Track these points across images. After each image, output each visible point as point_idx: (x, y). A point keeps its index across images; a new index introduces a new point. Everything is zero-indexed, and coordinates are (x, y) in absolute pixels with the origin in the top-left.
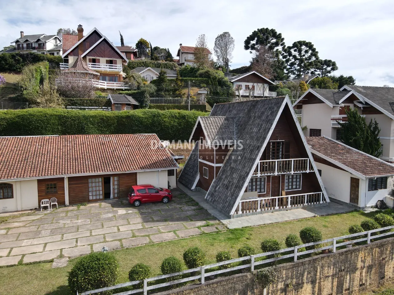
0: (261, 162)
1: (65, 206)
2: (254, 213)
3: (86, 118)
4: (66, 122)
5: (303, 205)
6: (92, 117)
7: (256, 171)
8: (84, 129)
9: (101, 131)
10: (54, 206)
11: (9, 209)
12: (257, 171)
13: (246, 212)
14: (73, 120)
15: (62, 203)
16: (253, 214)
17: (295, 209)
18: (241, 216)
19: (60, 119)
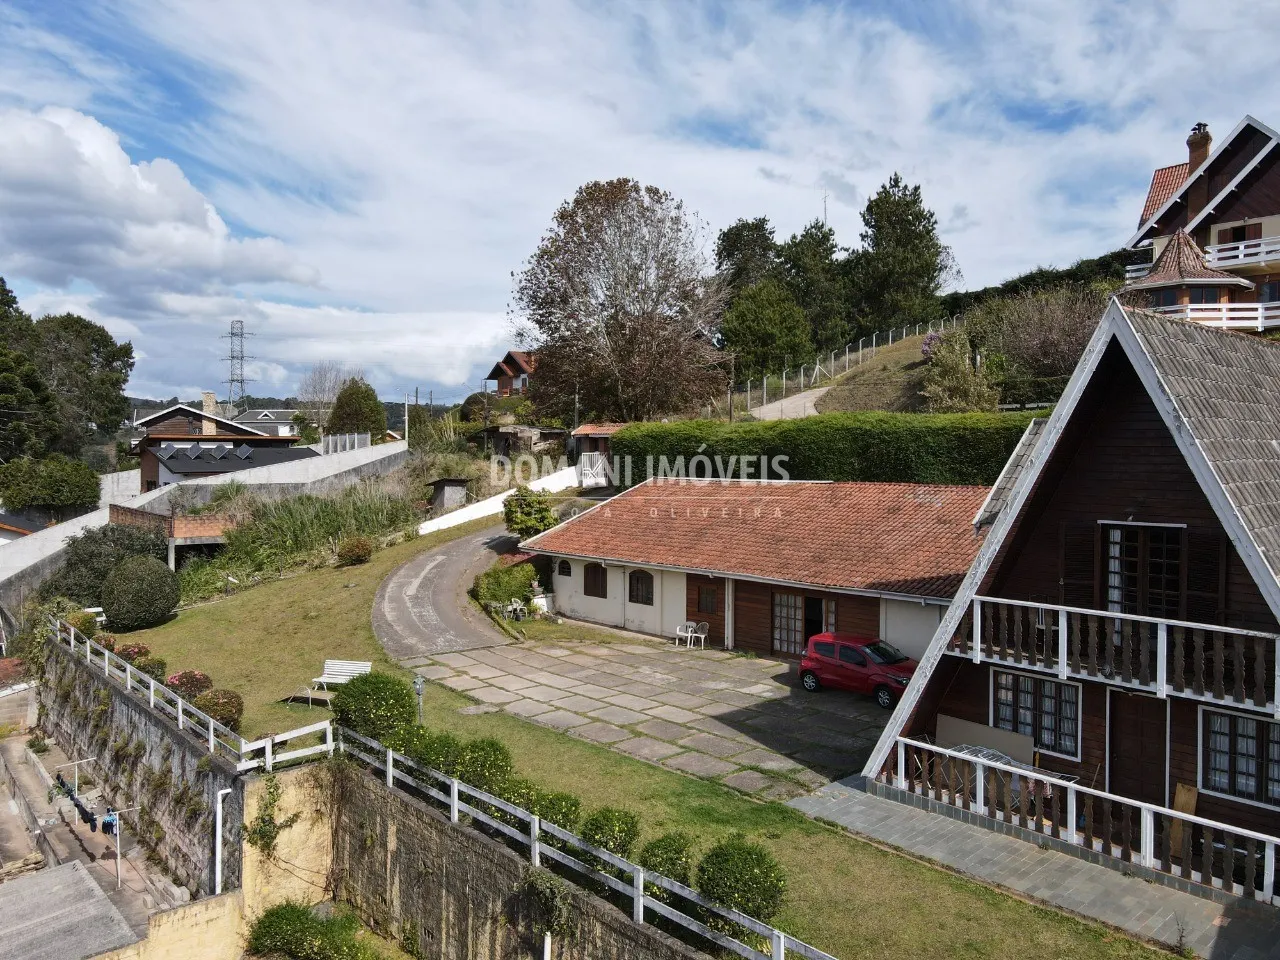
0: (983, 604)
1: (723, 650)
2: (957, 811)
3: (916, 435)
4: (868, 446)
5: (1249, 894)
6: (937, 432)
7: (964, 632)
8: (910, 467)
9: (961, 474)
10: (697, 641)
11: (647, 627)
12: (970, 637)
13: (925, 793)
14: (884, 441)
15: (715, 641)
16: (950, 811)
17: (1183, 888)
18: (903, 798)
19: (855, 440)
